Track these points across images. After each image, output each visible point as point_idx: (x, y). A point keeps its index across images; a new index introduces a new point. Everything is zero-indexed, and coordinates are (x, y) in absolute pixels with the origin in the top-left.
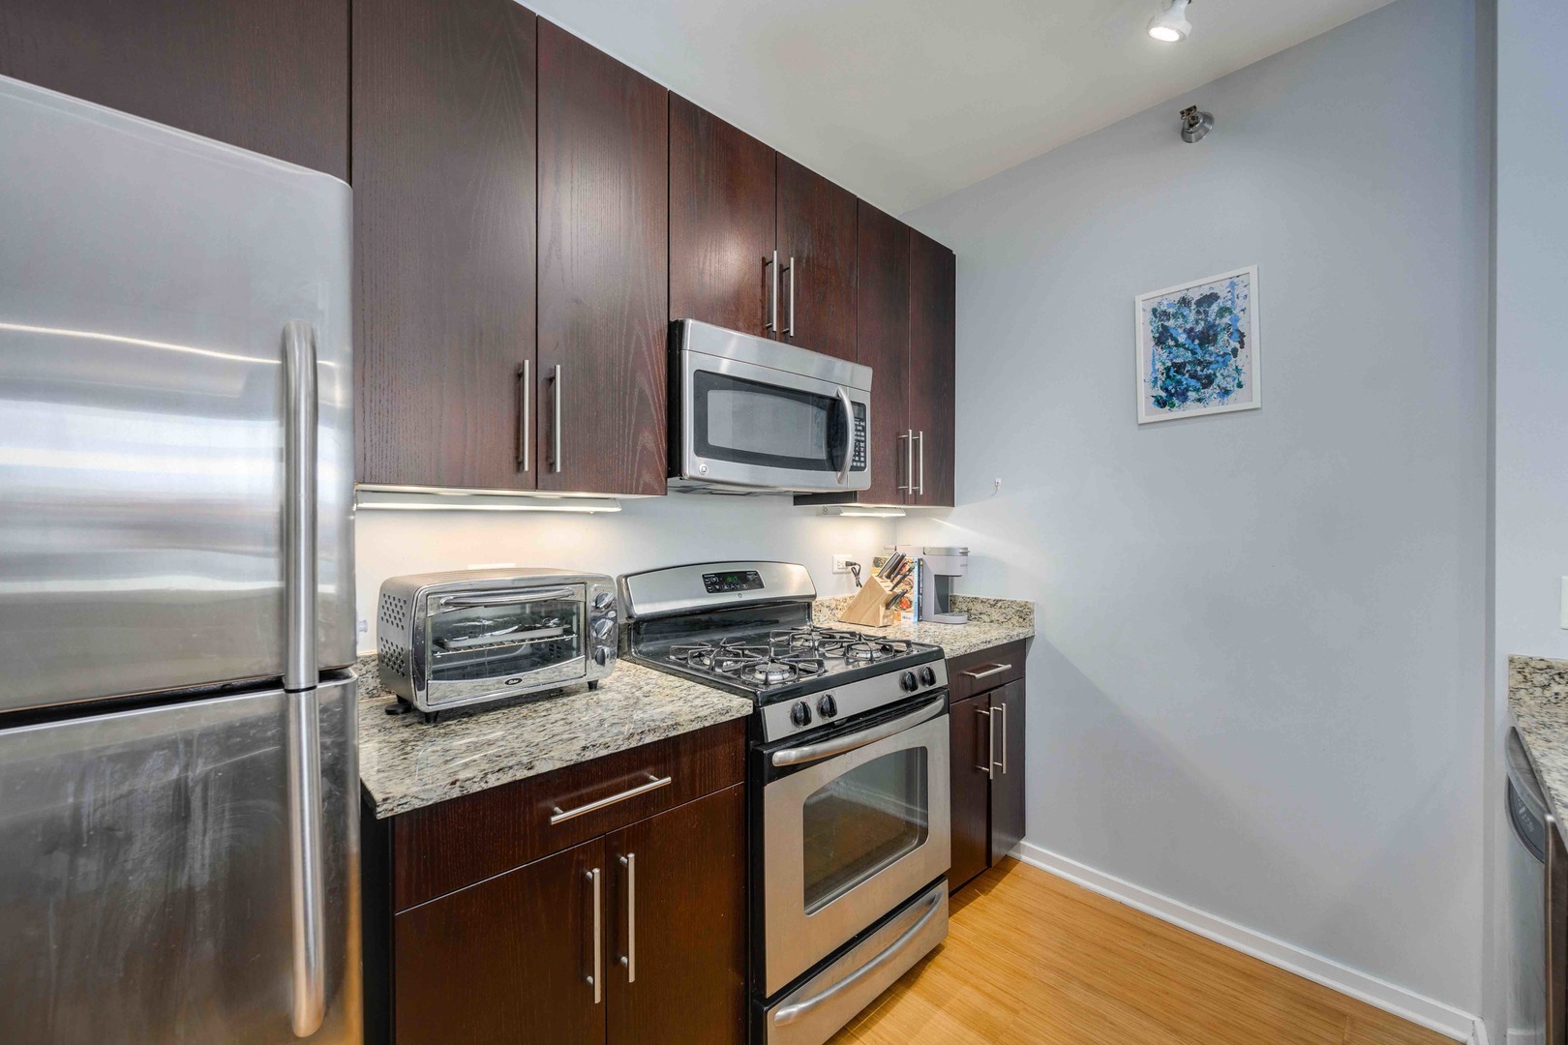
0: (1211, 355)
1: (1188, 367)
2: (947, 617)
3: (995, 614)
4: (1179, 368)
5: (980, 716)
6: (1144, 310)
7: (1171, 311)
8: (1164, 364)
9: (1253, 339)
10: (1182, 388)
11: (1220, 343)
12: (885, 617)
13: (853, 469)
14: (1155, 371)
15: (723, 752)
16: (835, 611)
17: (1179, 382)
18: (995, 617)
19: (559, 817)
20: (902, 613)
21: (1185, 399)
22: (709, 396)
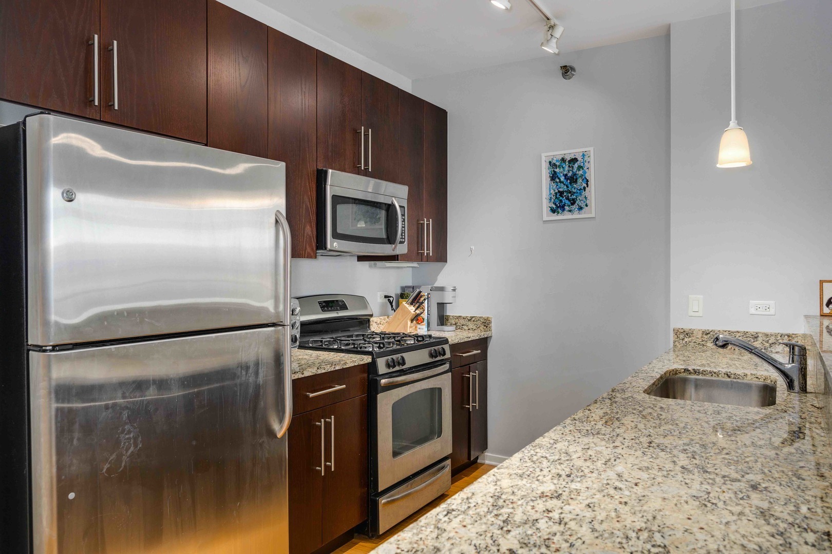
0: (575, 189)
1: (565, 194)
2: (444, 327)
3: (471, 325)
4: (561, 193)
5: (465, 378)
6: (545, 161)
7: (558, 164)
8: (554, 191)
9: (592, 183)
10: (563, 204)
11: (579, 184)
12: (411, 327)
13: (400, 242)
14: (550, 194)
15: (360, 378)
16: (379, 325)
17: (561, 201)
18: (471, 326)
19: (311, 395)
20: (419, 326)
21: (564, 210)
22: (339, 207)
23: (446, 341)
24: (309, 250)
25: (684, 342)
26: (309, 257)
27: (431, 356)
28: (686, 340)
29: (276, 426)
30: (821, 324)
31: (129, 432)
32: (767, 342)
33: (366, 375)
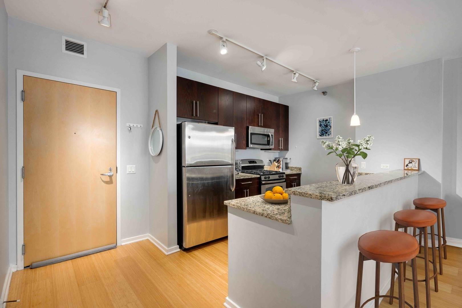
0: (327, 129)
2: (287, 170)
4: (323, 130)
6: (318, 120)
7: (322, 121)
8: (321, 129)
9: (332, 127)
11: (328, 127)
12: (276, 169)
13: (271, 145)
14: (319, 130)
15: (256, 181)
16: (267, 168)
17: (323, 133)
18: (295, 170)
19: (242, 183)
20: (279, 169)
21: (324, 135)
22: (252, 136)
23: (284, 173)
24: (244, 147)
26: (244, 149)
27: (279, 177)
29: (232, 189)
30: (404, 172)
31: (200, 185)
33: (258, 180)
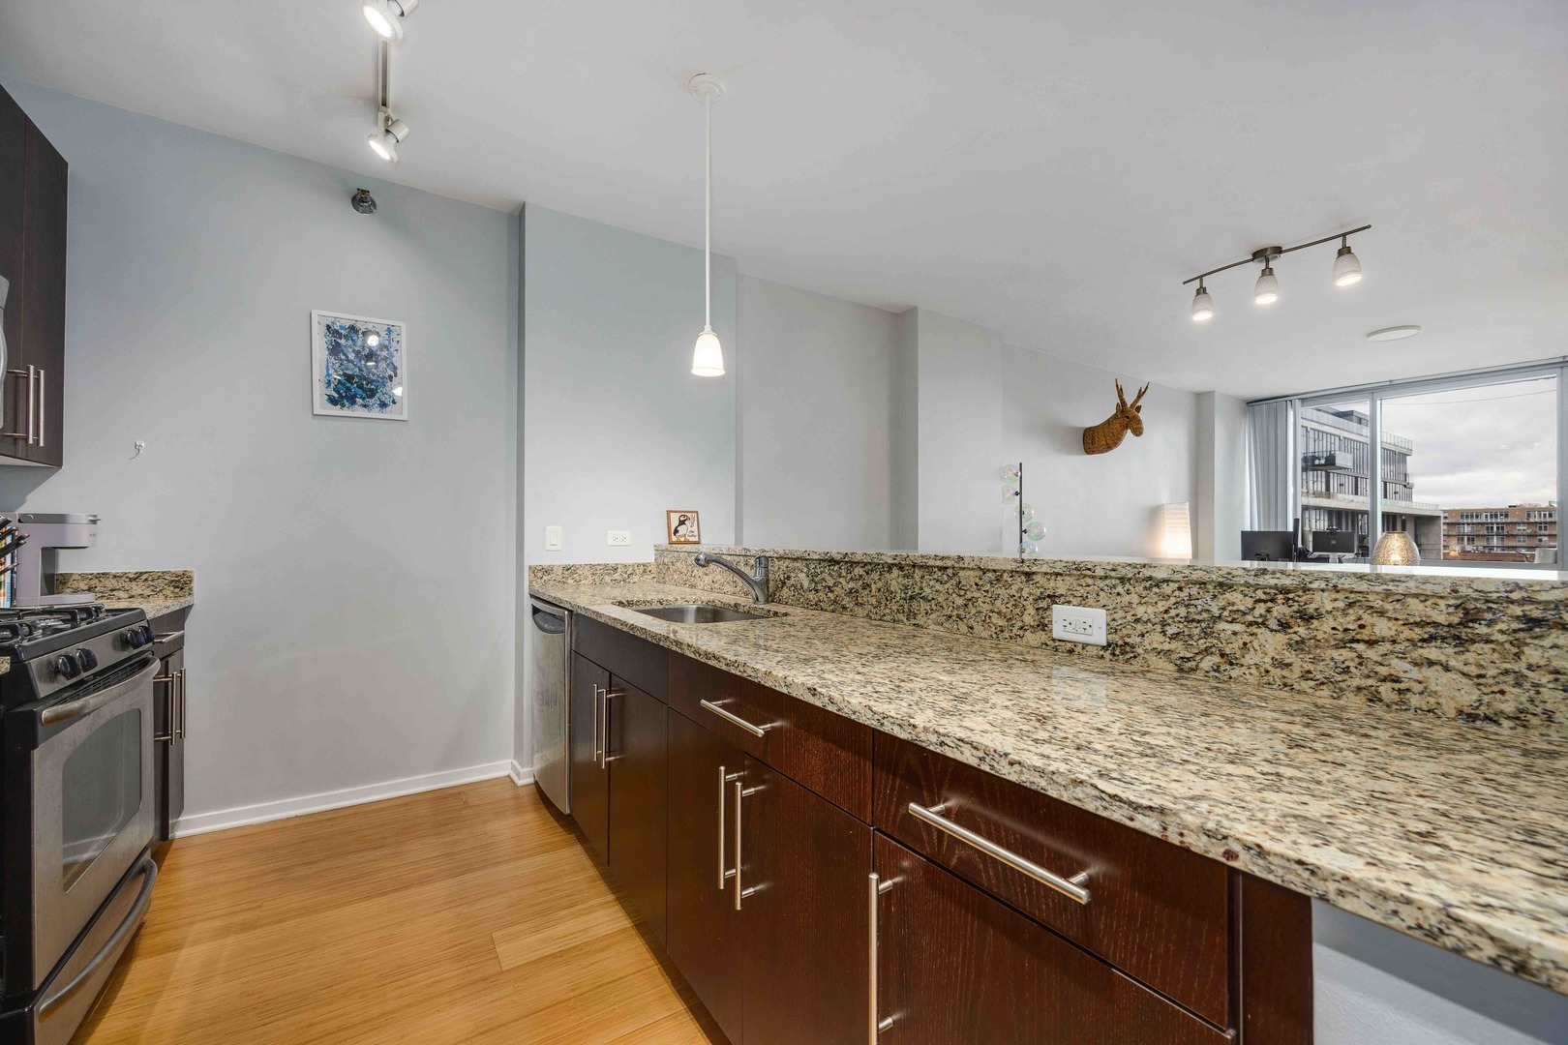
1: (356, 380)
3: (138, 589)
4: (348, 377)
6: (319, 323)
7: (343, 332)
9: (403, 372)
10: (351, 394)
11: (380, 368)
14: (329, 375)
17: (348, 389)
18: (136, 591)
21: (353, 403)
25: (543, 581)
28: (545, 578)
32: (626, 573)
